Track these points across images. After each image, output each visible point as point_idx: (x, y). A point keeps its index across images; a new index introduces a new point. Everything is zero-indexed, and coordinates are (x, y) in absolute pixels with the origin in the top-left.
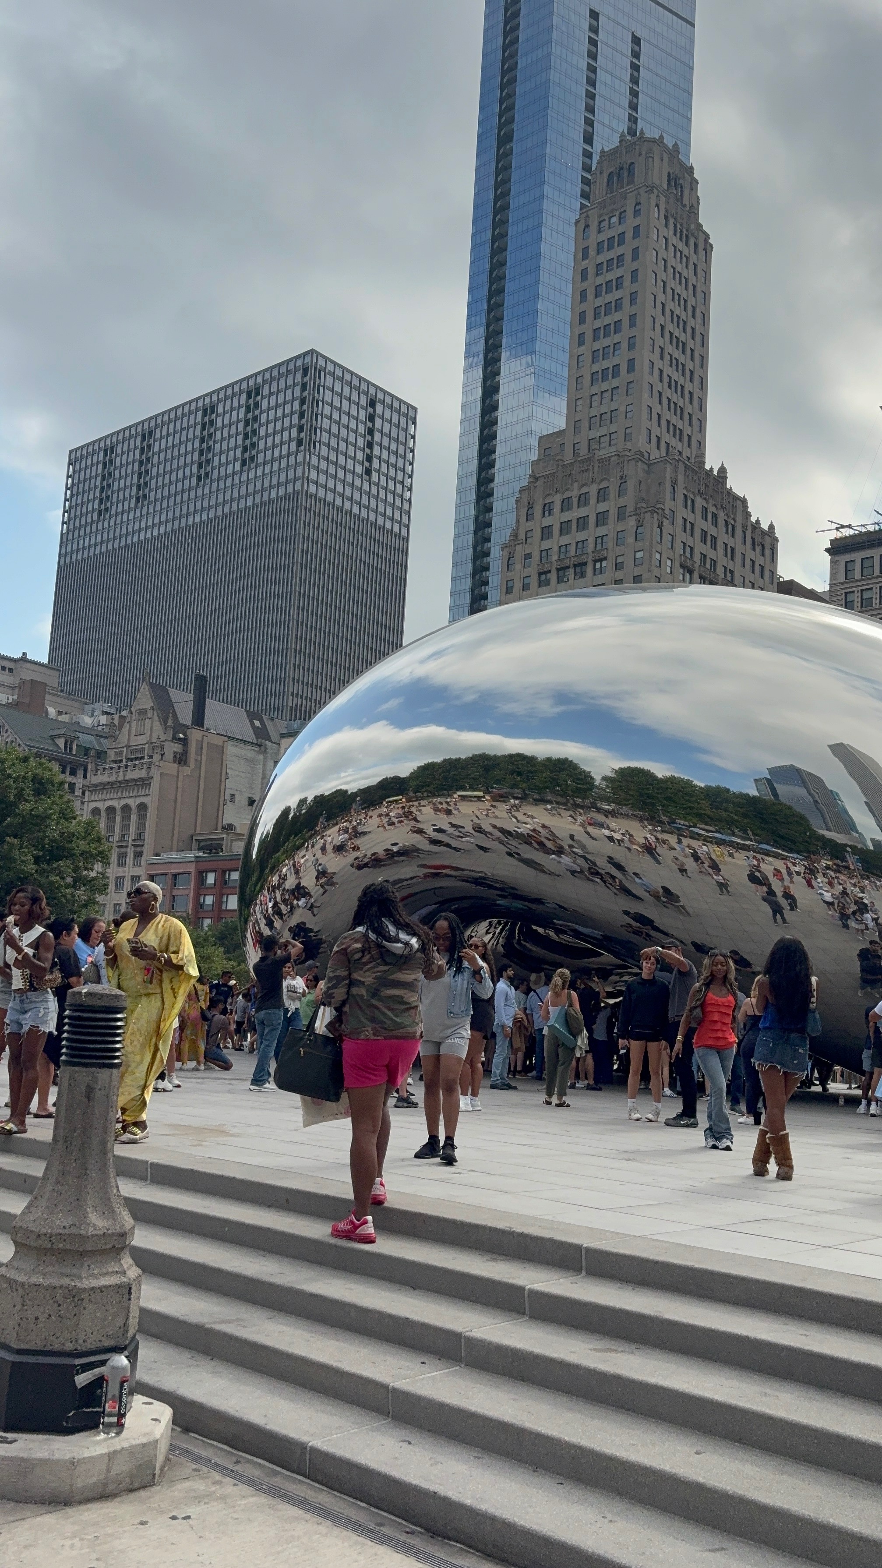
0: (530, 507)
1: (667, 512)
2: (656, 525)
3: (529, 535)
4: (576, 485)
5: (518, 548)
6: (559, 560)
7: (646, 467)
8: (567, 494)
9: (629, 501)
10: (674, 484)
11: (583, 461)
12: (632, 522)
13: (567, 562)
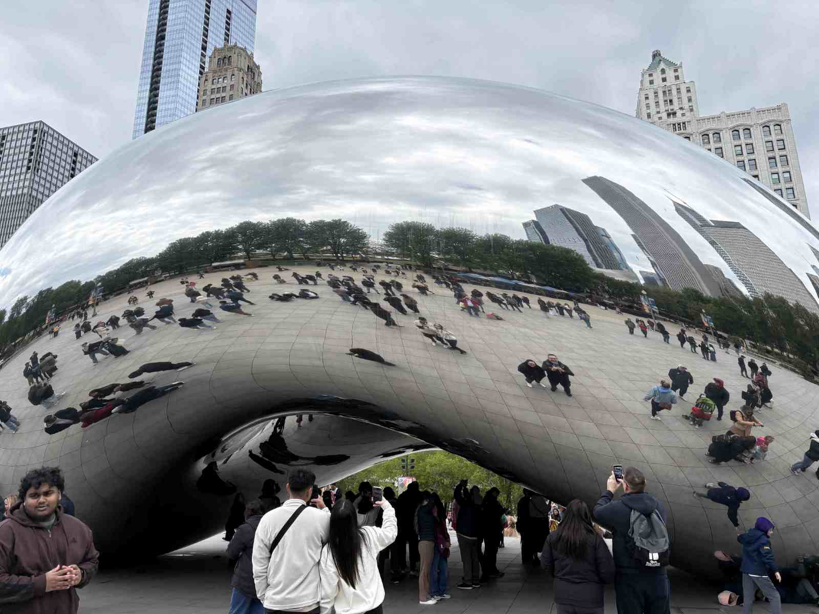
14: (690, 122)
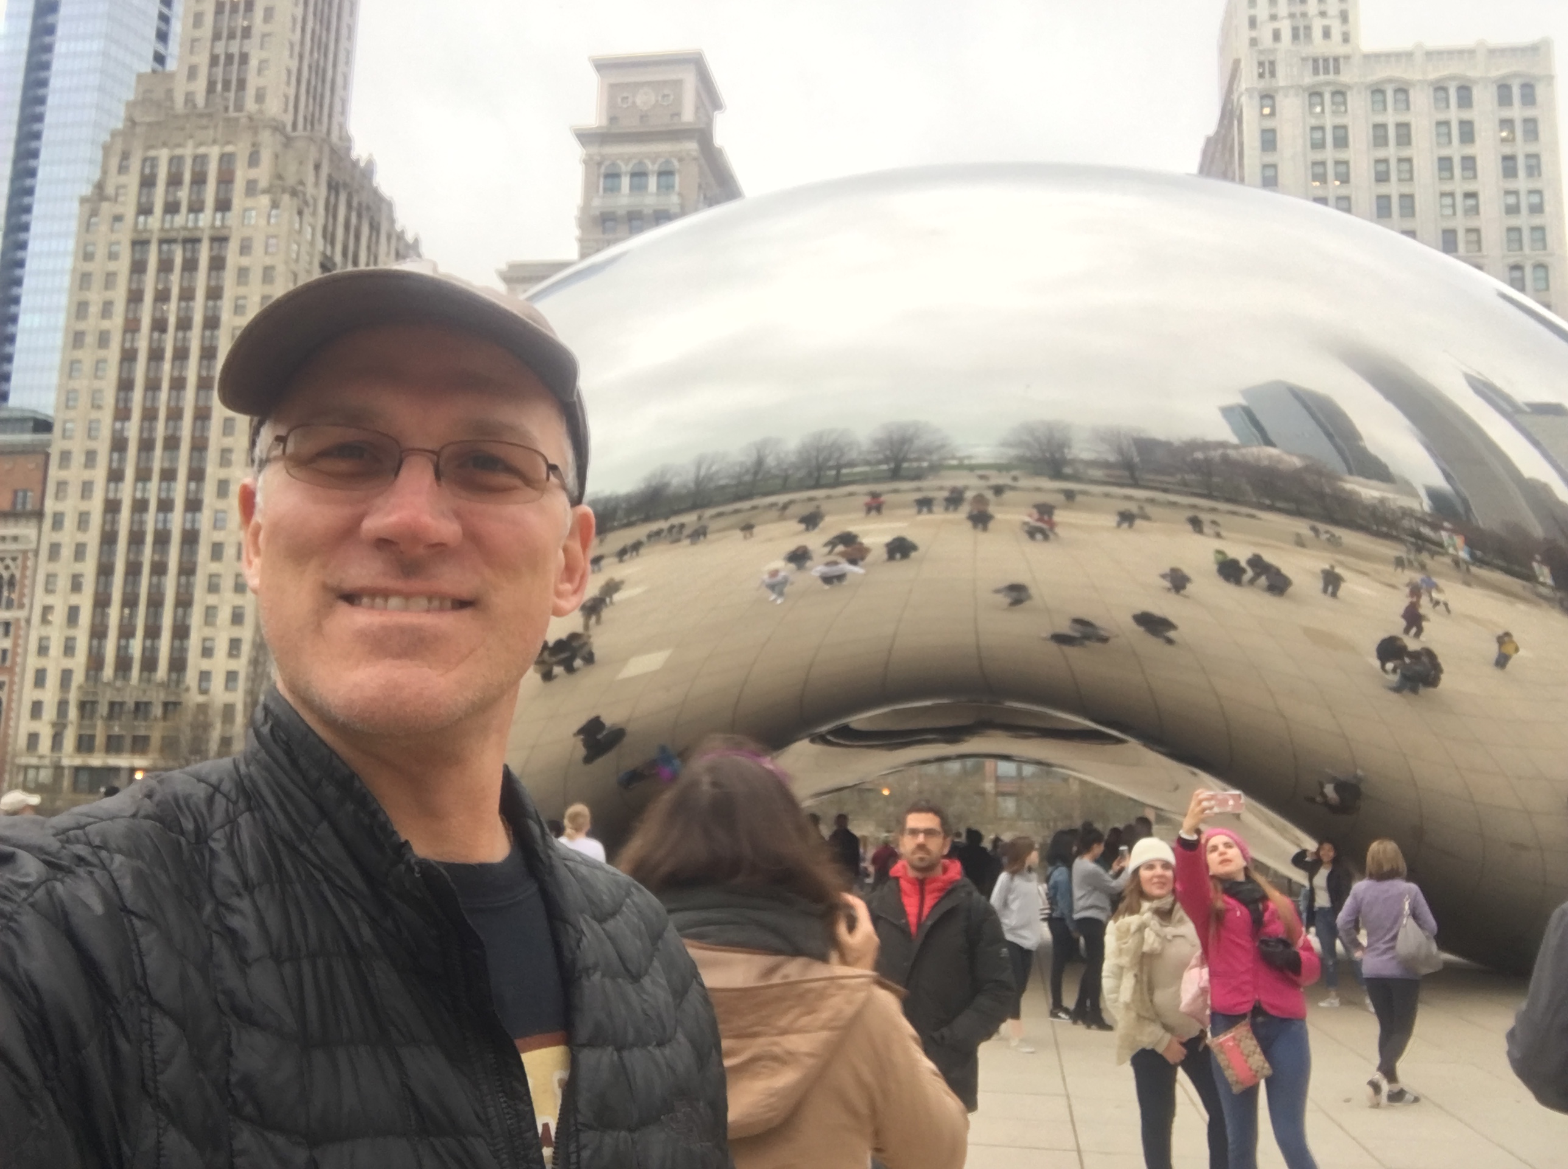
0: (125, 156)
1: (308, 196)
2: (295, 212)
3: (121, 191)
4: (190, 144)
5: (105, 206)
6: (162, 229)
7: (284, 140)
8: (178, 151)
9: (263, 174)
10: (317, 167)
11: (201, 116)
12: (265, 200)
13: (173, 234)
14: (1347, 58)
